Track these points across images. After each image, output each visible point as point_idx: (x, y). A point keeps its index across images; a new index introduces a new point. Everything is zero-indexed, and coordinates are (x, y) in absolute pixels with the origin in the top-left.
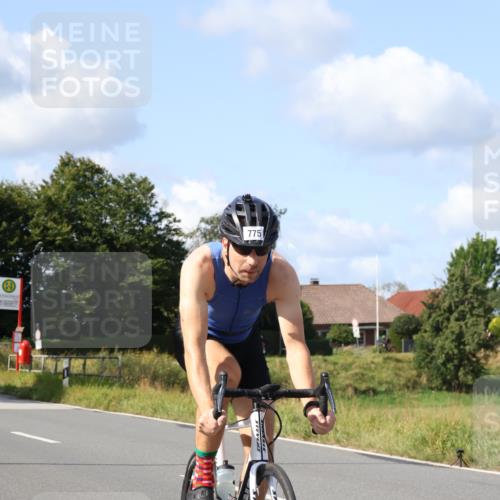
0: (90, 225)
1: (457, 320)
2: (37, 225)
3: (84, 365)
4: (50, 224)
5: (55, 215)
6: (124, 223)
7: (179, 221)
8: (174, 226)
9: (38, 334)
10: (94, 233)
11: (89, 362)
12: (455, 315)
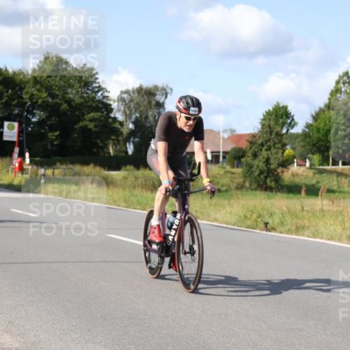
0: (57, 93)
1: (266, 150)
2: (27, 93)
3: (53, 173)
4: (35, 92)
5: (38, 87)
6: (78, 92)
7: (109, 92)
8: (106, 94)
9: (27, 155)
10: (60, 97)
11: (56, 171)
12: (265, 147)
